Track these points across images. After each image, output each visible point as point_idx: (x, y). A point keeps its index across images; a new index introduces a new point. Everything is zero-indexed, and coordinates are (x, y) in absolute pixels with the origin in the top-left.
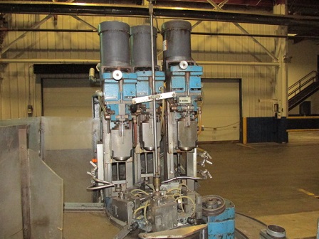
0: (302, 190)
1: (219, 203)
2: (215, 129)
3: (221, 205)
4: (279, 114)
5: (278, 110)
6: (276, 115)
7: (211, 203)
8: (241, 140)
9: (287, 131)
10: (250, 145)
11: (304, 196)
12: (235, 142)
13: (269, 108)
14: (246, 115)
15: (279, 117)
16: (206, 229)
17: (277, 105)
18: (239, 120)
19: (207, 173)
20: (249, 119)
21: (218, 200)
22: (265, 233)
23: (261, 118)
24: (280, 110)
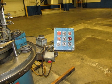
0: (48, 28)
1: (18, 32)
2: (15, 12)
3: (19, 32)
4: (38, 4)
5: (37, 3)
6: (37, 5)
7: (15, 32)
8: (26, 16)
9: (41, 10)
10: (29, 17)
11: (48, 30)
12: (24, 16)
13: (34, 2)
14: (26, 5)
15: (38, 6)
16: (14, 42)
17: (37, 1)
18: (24, 8)
19: (11, 22)
20: (27, 7)
21: (17, 31)
22: (38, 38)
23: (32, 6)
24: (38, 3)
